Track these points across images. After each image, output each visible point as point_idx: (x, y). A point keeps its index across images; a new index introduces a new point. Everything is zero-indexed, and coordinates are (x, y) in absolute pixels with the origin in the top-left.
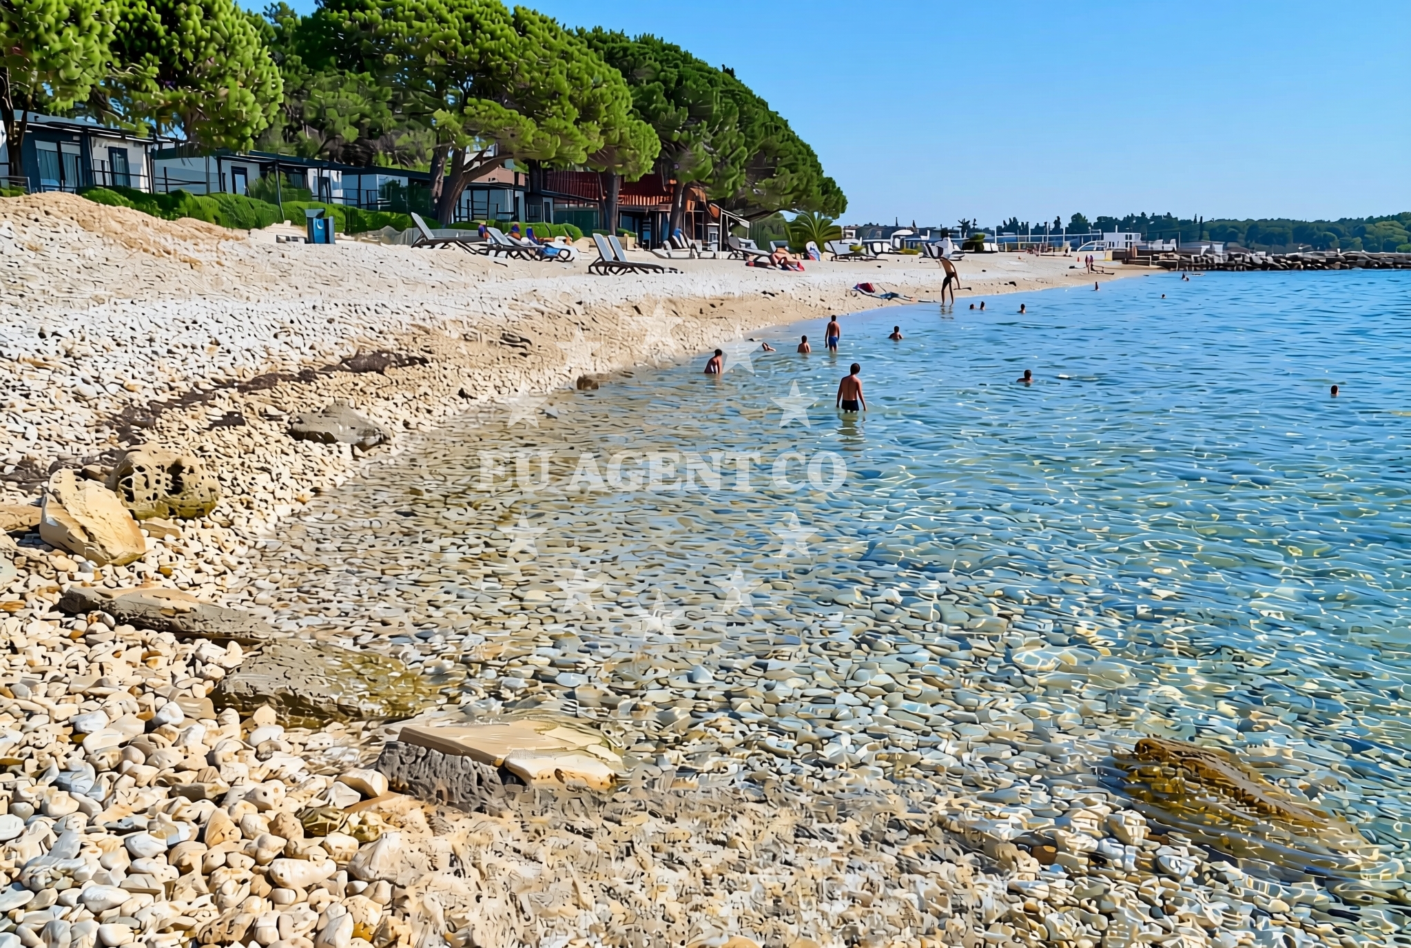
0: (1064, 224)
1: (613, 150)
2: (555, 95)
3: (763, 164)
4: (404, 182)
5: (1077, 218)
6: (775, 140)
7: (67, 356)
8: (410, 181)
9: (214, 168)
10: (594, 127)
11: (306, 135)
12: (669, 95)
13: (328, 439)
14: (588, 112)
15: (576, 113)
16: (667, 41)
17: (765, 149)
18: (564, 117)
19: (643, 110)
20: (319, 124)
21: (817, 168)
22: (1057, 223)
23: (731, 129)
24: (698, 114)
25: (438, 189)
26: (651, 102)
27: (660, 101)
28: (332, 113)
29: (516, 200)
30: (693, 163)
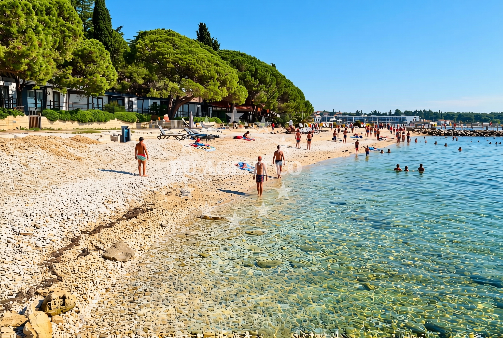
0: (393, 113)
1: (232, 95)
2: (211, 78)
3: (283, 98)
4: (159, 103)
5: (397, 111)
6: (289, 90)
7: (34, 227)
8: (161, 102)
9: (90, 101)
10: (224, 89)
11: (126, 82)
12: (252, 75)
13: (114, 260)
14: (223, 83)
15: (218, 84)
16: (252, 56)
17: (285, 93)
18: (214, 86)
19: (243, 80)
20: (130, 77)
21: (303, 97)
22: (390, 112)
23: (274, 86)
24: (262, 81)
25: (170, 105)
26: (246, 78)
27: (249, 77)
28: (135, 75)
29: (198, 108)
30: (259, 98)
